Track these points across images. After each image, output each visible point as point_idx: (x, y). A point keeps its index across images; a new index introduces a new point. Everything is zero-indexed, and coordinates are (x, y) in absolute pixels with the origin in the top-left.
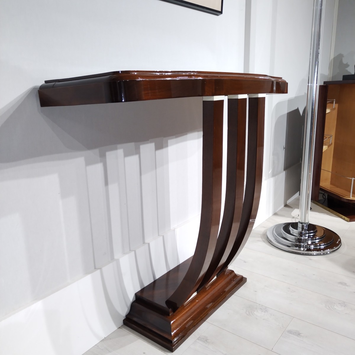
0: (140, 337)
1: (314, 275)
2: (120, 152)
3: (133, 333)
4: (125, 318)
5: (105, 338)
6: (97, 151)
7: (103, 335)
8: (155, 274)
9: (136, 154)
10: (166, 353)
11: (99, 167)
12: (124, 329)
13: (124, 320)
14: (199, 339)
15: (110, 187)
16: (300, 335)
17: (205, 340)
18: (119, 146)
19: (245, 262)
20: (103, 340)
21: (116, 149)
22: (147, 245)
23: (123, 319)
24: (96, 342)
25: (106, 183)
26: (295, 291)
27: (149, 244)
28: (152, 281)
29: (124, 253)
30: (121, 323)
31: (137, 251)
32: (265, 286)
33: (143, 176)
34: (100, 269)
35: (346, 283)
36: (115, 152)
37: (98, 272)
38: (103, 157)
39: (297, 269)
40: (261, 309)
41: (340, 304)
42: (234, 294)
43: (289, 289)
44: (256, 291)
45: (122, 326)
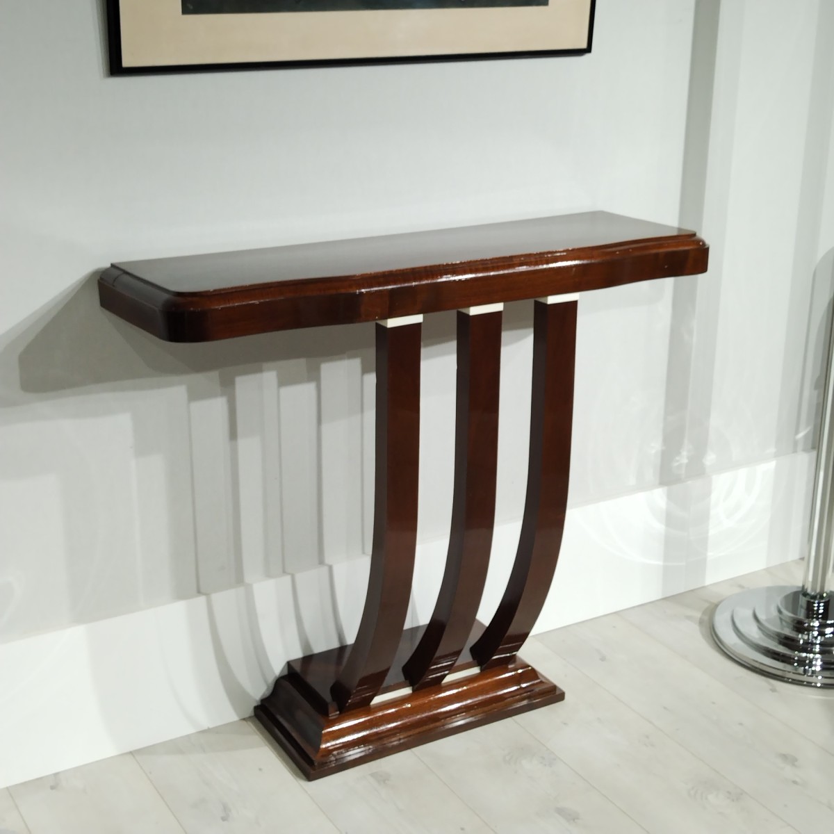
0: (271, 744)
1: (741, 724)
2: (269, 377)
3: (262, 733)
4: (259, 704)
5: (209, 729)
6: (214, 375)
7: (206, 723)
8: (343, 633)
9: (309, 380)
10: (298, 779)
11: (217, 407)
12: (251, 724)
13: (256, 708)
14: (373, 775)
15: (242, 443)
16: (576, 821)
17: (382, 779)
18: (265, 365)
19: (603, 659)
20: (203, 732)
21: (260, 370)
22: (325, 570)
23: (255, 704)
24: (191, 730)
25: (233, 434)
26: (652, 745)
27: (330, 568)
28: (335, 645)
29: (268, 575)
30: (249, 711)
31: (298, 577)
32: (598, 719)
33: (324, 427)
34: (207, 595)
35: (796, 760)
36: (258, 376)
37: (202, 600)
38: (227, 386)
39: (714, 703)
40: (543, 758)
41: (729, 792)
42: (513, 717)
43: (647, 737)
44: (565, 724)
45: (250, 717)
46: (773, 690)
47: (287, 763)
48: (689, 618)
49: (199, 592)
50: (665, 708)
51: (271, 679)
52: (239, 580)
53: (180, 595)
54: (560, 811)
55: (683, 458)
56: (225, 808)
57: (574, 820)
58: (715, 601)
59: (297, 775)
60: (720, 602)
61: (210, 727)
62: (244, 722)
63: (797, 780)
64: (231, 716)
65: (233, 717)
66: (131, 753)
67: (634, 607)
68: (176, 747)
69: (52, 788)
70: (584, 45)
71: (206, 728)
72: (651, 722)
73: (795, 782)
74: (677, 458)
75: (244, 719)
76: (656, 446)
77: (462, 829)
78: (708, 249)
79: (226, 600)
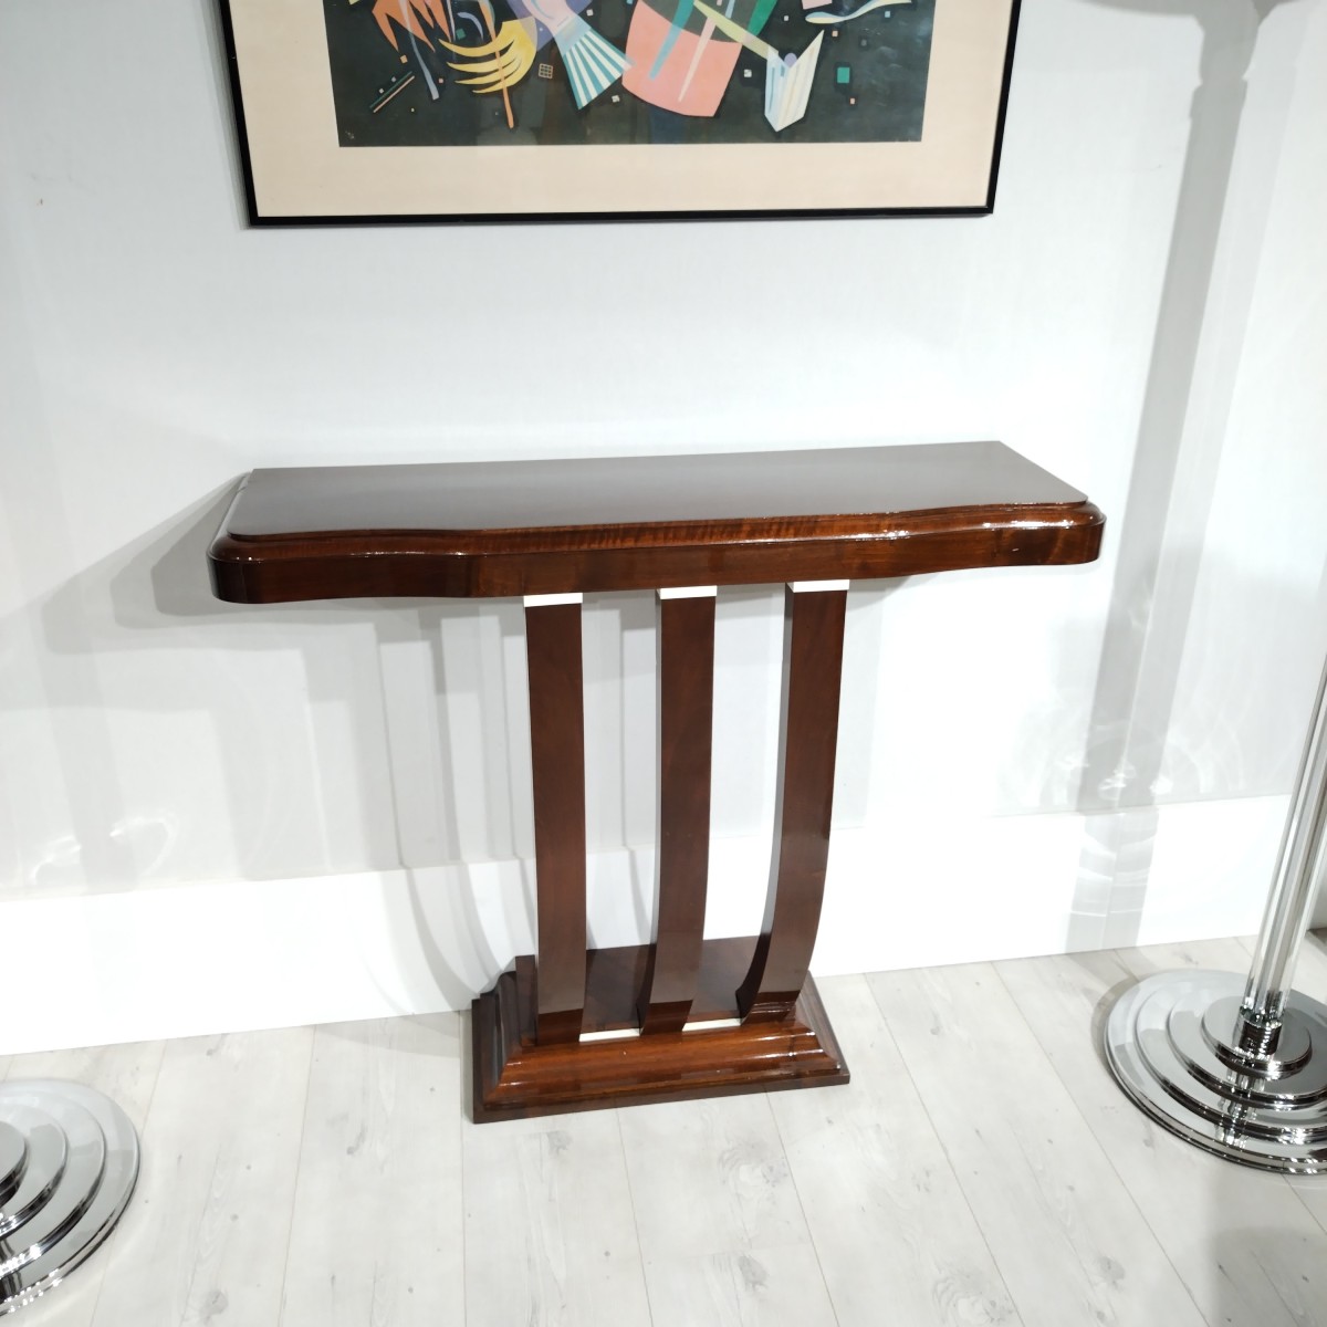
0: (466, 1053)
1: (1071, 1189)
2: (488, 623)
4: (478, 998)
5: (414, 1016)
6: (412, 614)
7: (410, 1009)
10: (463, 1116)
11: (419, 651)
12: (461, 1020)
13: (475, 1002)
14: (552, 1134)
15: (453, 699)
16: (757, 1286)
17: (558, 1144)
18: (482, 609)
19: (936, 1031)
20: (405, 1018)
23: (475, 997)
25: (440, 686)
26: (927, 1190)
30: (467, 1003)
32: (878, 1125)
34: (408, 869)
35: (1122, 1276)
36: (472, 620)
37: (401, 873)
38: (431, 630)
39: (1050, 1141)
40: (771, 1169)
41: (993, 1304)
42: (769, 1094)
43: (928, 1174)
44: (830, 1122)
45: (467, 1011)
46: (1149, 1143)
47: (466, 1090)
48: (1087, 992)
49: (402, 864)
50: (977, 1132)
51: (495, 974)
52: (454, 855)
53: (378, 864)
54: (746, 1264)
55: (1119, 781)
56: (361, 1137)
57: (754, 1283)
58: (1137, 973)
59: (466, 1112)
60: (1144, 978)
61: (416, 1013)
62: (457, 1016)
63: (1107, 1312)
64: (442, 1005)
65: (444, 1007)
66: (315, 1027)
67: (1020, 959)
68: (362, 1032)
69: (209, 1053)
70: (982, 202)
71: (411, 1014)
72: (945, 1150)
73: (1101, 1316)
74: (1108, 780)
75: (459, 1012)
76: (1075, 761)
77: (607, 1254)
78: (1102, 526)
79: (432, 878)
